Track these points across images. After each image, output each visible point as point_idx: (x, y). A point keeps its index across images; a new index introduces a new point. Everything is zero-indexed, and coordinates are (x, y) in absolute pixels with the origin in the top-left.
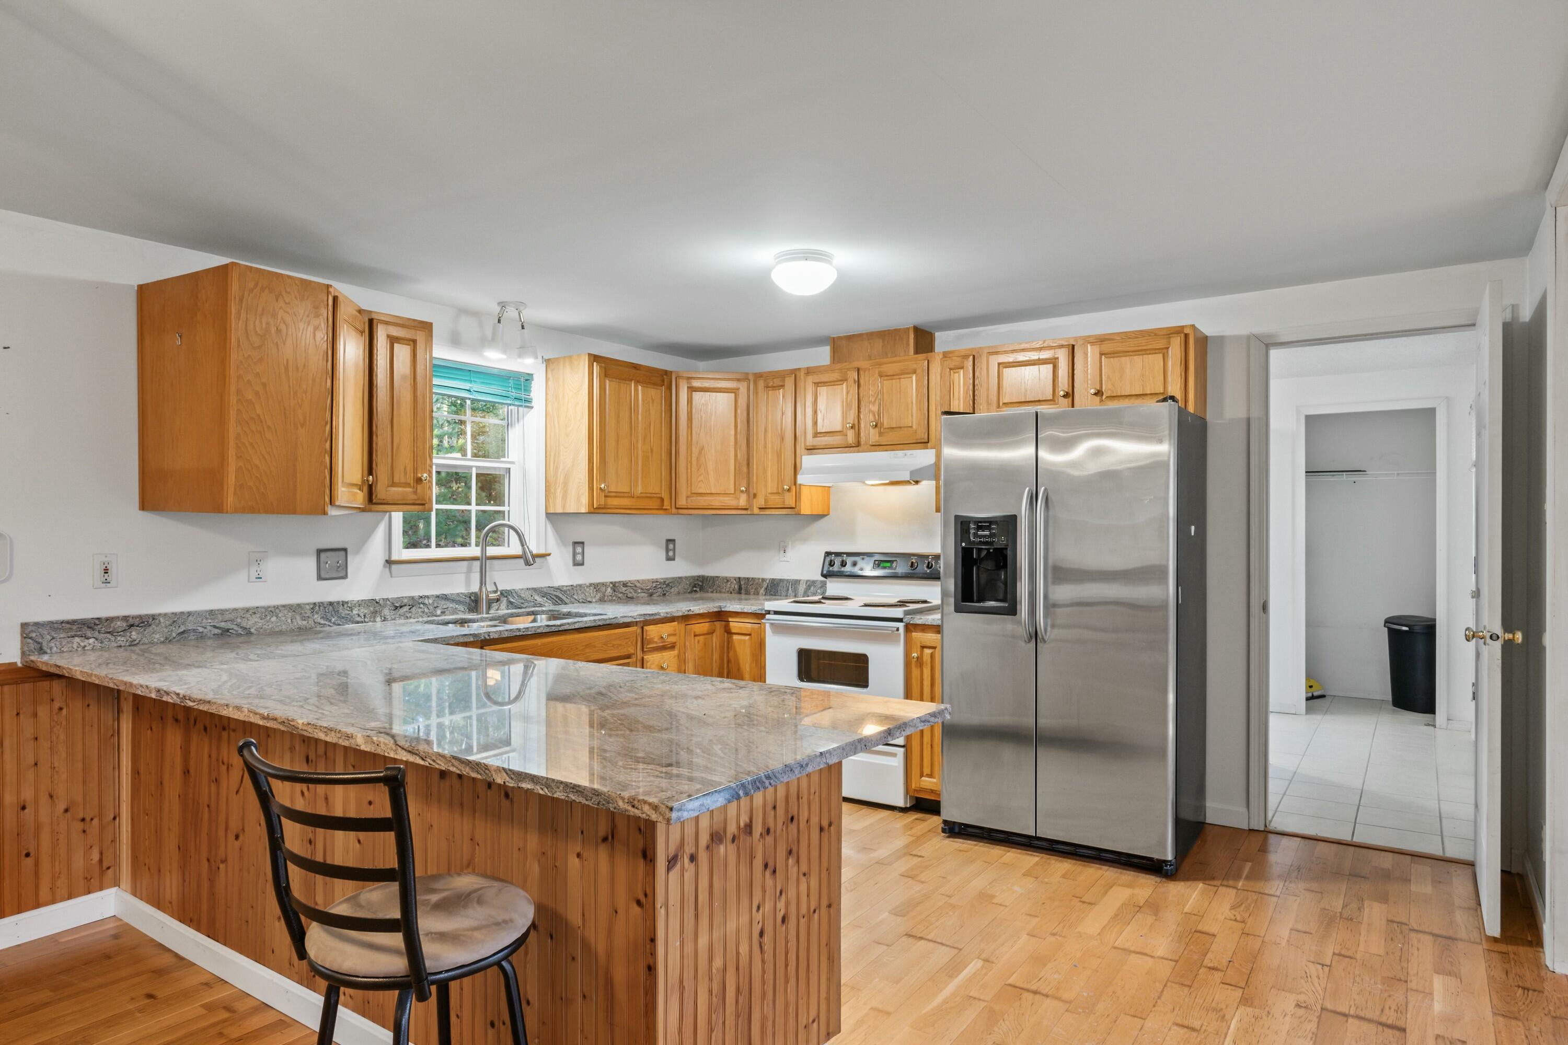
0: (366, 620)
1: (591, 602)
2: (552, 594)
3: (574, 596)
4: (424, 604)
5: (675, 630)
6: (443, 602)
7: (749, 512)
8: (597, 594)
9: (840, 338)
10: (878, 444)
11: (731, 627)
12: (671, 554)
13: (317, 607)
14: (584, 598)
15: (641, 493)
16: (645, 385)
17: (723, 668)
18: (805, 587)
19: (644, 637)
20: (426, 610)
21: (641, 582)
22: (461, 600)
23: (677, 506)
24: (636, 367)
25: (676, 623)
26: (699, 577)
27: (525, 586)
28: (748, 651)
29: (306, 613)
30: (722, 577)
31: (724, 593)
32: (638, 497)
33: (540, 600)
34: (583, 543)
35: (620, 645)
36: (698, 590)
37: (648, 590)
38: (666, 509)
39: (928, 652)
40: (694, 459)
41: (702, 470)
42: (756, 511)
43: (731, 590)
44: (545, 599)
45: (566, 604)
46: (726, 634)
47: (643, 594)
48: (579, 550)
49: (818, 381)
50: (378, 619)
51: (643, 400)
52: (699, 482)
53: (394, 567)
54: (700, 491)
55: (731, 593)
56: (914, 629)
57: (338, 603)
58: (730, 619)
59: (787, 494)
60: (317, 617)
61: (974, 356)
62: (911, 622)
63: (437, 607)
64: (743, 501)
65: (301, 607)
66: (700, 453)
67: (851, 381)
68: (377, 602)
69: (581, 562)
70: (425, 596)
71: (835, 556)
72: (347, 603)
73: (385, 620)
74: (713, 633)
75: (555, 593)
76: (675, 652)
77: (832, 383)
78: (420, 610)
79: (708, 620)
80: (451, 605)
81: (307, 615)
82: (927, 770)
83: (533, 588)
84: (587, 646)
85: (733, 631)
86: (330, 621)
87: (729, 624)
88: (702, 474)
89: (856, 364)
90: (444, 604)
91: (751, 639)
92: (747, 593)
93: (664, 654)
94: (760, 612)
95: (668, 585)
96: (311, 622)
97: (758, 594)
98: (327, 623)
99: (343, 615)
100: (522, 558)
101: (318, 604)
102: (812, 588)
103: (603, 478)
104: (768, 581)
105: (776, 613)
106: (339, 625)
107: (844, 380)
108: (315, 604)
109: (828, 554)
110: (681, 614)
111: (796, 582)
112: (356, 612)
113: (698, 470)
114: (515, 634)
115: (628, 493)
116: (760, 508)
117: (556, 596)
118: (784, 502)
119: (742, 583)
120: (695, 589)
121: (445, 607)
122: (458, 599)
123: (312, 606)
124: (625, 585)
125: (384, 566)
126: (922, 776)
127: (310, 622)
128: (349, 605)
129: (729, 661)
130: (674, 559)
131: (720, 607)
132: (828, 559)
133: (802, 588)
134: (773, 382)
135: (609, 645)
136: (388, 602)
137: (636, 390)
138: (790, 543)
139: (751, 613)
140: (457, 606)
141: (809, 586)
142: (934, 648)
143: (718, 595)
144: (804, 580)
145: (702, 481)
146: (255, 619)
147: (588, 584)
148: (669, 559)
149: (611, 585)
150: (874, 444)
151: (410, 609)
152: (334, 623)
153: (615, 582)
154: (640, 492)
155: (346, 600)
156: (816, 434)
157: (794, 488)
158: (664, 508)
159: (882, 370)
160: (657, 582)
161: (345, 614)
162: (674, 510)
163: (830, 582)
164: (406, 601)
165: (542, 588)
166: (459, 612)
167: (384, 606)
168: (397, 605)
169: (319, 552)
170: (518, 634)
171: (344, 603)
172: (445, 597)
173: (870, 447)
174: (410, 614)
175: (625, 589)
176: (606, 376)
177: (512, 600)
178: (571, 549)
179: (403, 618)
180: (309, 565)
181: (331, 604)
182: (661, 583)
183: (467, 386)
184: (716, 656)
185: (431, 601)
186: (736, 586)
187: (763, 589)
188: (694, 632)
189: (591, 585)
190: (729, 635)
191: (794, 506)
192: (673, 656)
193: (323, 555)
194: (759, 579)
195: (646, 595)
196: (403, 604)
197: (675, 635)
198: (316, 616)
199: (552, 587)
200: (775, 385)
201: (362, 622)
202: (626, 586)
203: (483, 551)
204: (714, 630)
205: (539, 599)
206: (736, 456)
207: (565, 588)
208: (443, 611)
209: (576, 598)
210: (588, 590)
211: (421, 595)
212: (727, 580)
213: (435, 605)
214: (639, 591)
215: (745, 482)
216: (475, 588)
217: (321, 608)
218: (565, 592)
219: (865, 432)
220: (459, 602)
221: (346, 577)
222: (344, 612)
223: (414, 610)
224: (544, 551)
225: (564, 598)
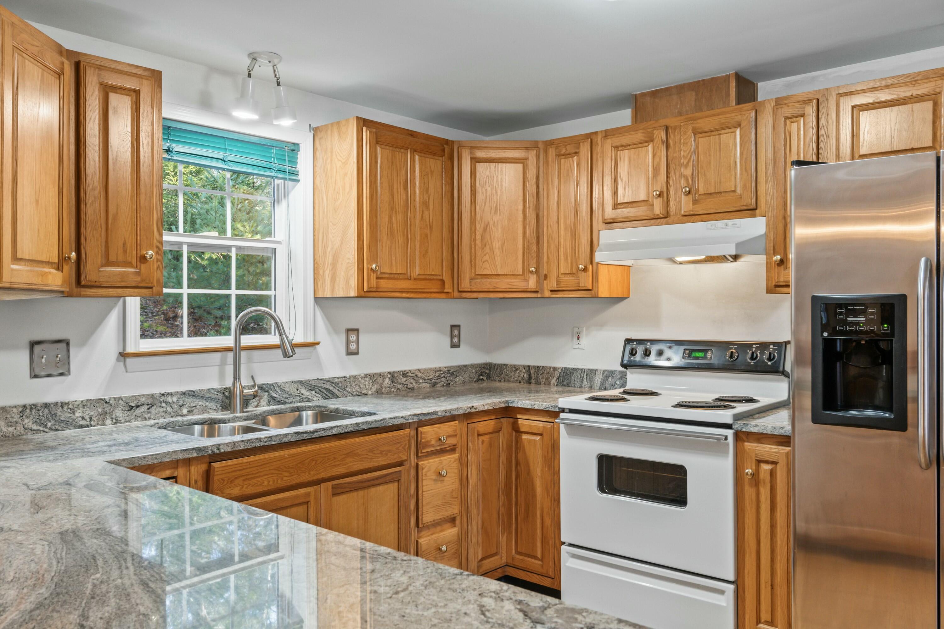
0: (92, 423)
1: (366, 394)
2: (321, 387)
3: (347, 389)
4: (166, 402)
5: (455, 431)
6: (191, 400)
7: (539, 295)
8: (373, 386)
9: (643, 95)
10: (692, 213)
11: (520, 425)
12: (455, 340)
13: (28, 411)
14: (359, 390)
15: (419, 275)
16: (423, 155)
17: (511, 470)
18: (601, 377)
19: (419, 439)
20: (169, 409)
21: (422, 371)
22: (213, 396)
23: (460, 289)
24: (412, 134)
25: (457, 422)
26: (486, 364)
28: (539, 453)
29: (13, 418)
30: (511, 365)
31: (513, 382)
32: (415, 279)
33: (308, 394)
34: (357, 330)
35: (390, 451)
36: (485, 378)
37: (431, 380)
38: (448, 292)
39: (766, 467)
40: (478, 237)
41: (487, 249)
42: (547, 294)
43: (520, 379)
44: (313, 392)
45: (338, 397)
46: (514, 433)
47: (425, 385)
48: (353, 337)
49: (618, 144)
50: (108, 422)
51: (420, 171)
52: (484, 262)
53: (129, 360)
54: (485, 272)
55: (520, 382)
56: (747, 438)
57: (56, 404)
58: (519, 416)
59: (582, 274)
60: (28, 423)
61: (818, 100)
62: (744, 430)
63: (183, 405)
64: (532, 283)
65: (6, 411)
66: (485, 230)
67: (657, 141)
68: (106, 402)
69: (356, 351)
70: (168, 393)
71: (637, 343)
72: (68, 404)
73: (117, 422)
74: (499, 431)
75: (325, 386)
76: (456, 455)
77: (636, 146)
78: (161, 410)
79: (494, 417)
80: (200, 403)
81: (14, 420)
82: (765, 616)
83: (299, 381)
84: (348, 455)
85: (522, 429)
86: (45, 426)
87: (517, 422)
88: (488, 253)
89: (664, 122)
90: (192, 402)
91: (542, 440)
92: (538, 383)
93: (442, 458)
94: (553, 410)
95: (452, 374)
96: (20, 428)
97: (549, 384)
98: (41, 429)
99: (62, 419)
100: (279, 348)
101: (29, 407)
102: (610, 379)
103: (375, 257)
104: (560, 371)
105: (572, 411)
106: (57, 430)
107: (650, 140)
108: (25, 406)
109: (628, 341)
110: (462, 412)
111: (593, 372)
112: (80, 415)
113: (483, 249)
114: (254, 445)
115: (405, 274)
116: (551, 291)
117: (327, 389)
118: (579, 283)
119: (532, 372)
120: (481, 377)
121: (192, 405)
122: (208, 395)
123: (20, 409)
124: (405, 374)
125: (118, 360)
126: (758, 622)
127: (18, 428)
128: (70, 406)
129: (517, 464)
130: (459, 346)
131: (507, 402)
132: (628, 348)
133: (598, 379)
134: (566, 150)
135: (375, 452)
136: (121, 402)
137: (413, 160)
138: (585, 328)
139: (542, 410)
140: (207, 404)
141: (606, 376)
142: (775, 463)
143: (506, 385)
144: (600, 370)
145: (487, 261)
147: (363, 375)
148: (453, 346)
149: (389, 376)
150: (687, 213)
151: (149, 409)
152: (51, 429)
153: (394, 372)
154: (417, 274)
155: (67, 401)
156: (616, 205)
157: (590, 267)
158: (445, 291)
159: (696, 125)
160: (441, 371)
161: (65, 418)
162: (456, 294)
163: (632, 373)
164: (144, 399)
165: (309, 381)
166: (211, 411)
167: (117, 405)
168: (133, 404)
169: (33, 344)
170: (258, 445)
171: (63, 405)
172: (193, 394)
173: (681, 218)
174: (149, 415)
175: (405, 379)
176: (377, 142)
177: (275, 395)
178: (343, 337)
179: (139, 419)
181: (46, 405)
182: (444, 372)
183: (220, 154)
184: (503, 458)
185: (175, 399)
186: (525, 375)
187: (555, 378)
188: (478, 432)
189: (366, 376)
190: (518, 434)
191: (591, 288)
192: (453, 460)
193: (37, 349)
194: (550, 368)
195: (428, 385)
196: (139, 404)
197: (455, 436)
198: (26, 421)
199: (321, 380)
200: (568, 152)
201: (88, 426)
202: (407, 376)
203: (237, 340)
204: (501, 428)
205: (306, 393)
206: (524, 233)
207: (336, 380)
208: (190, 409)
209: (349, 390)
210: (363, 381)
211: (163, 392)
212: (516, 368)
213: (181, 403)
214: (421, 381)
215: (534, 262)
216: (229, 383)
217: (34, 411)
218: (336, 384)
219: (675, 200)
220: (210, 399)
221: (68, 373)
222: (63, 415)
223: (153, 410)
224: (310, 340)
225: (336, 391)
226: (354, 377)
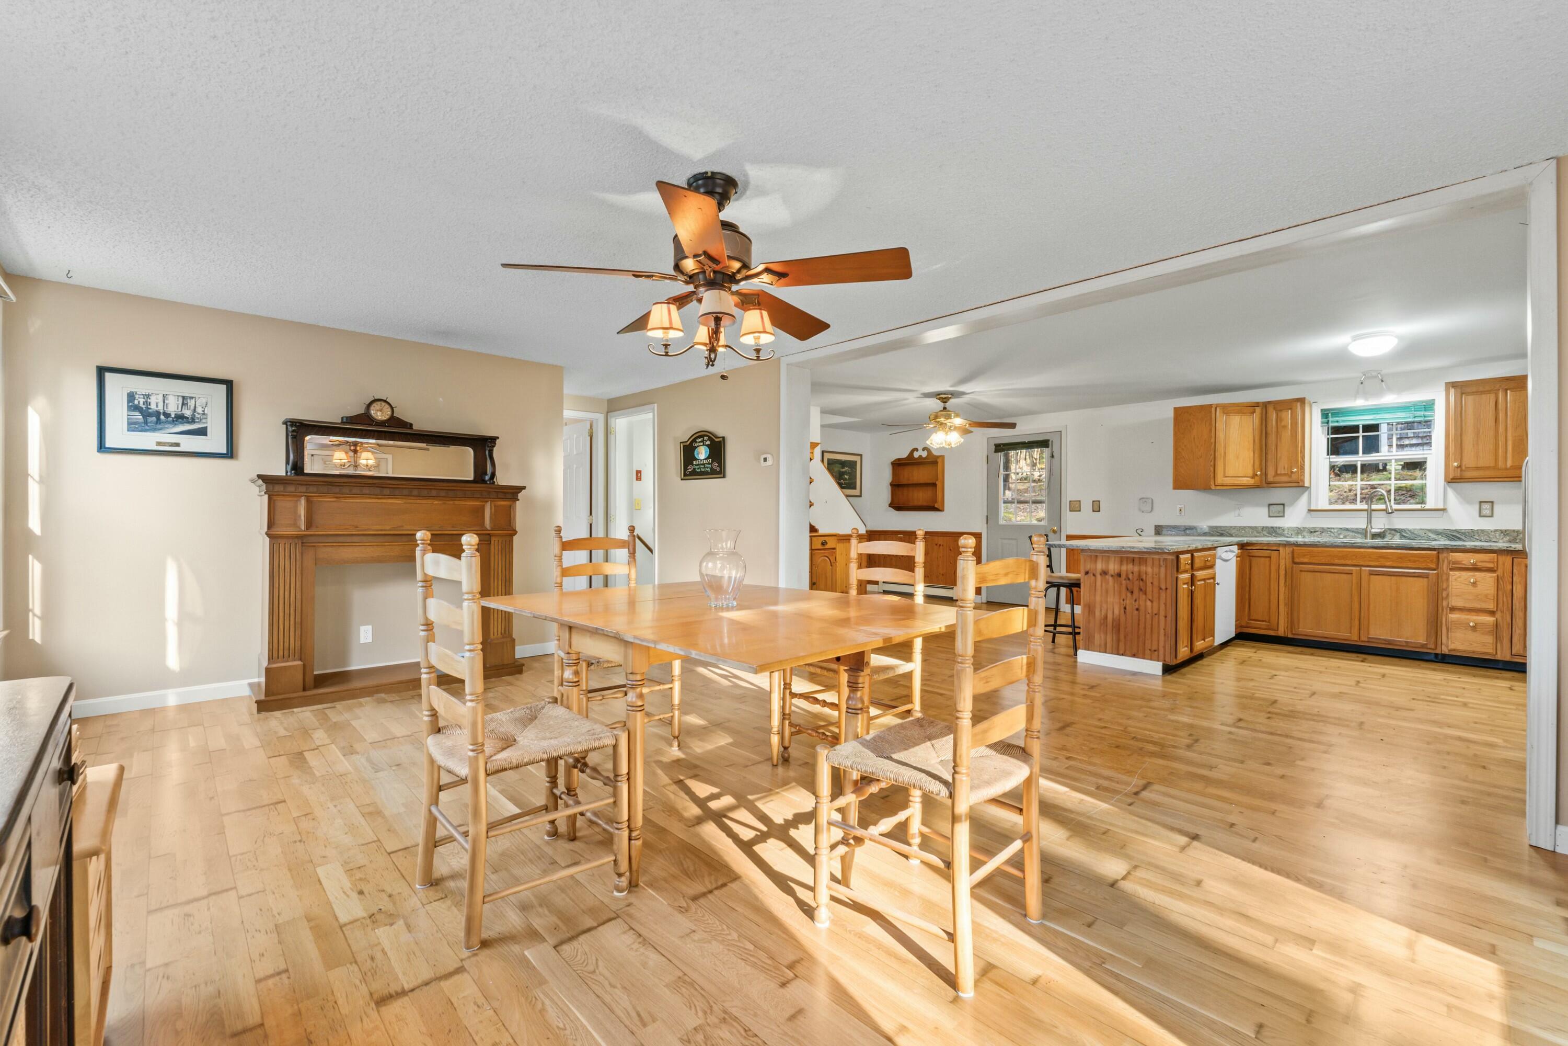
0: (1292, 537)
1: (1496, 542)
2: (1449, 534)
3: (1475, 537)
4: (1331, 532)
6: (1345, 532)
8: (1505, 537)
14: (1488, 539)
20: (1332, 535)
24: (1508, 379)
25: (1496, 554)
27: (1418, 527)
29: (1259, 531)
33: (1435, 536)
34: (1489, 502)
35: (1418, 561)
44: (1440, 536)
45: (1465, 541)
48: (1487, 507)
50: (1300, 537)
51: (1514, 401)
53: (1312, 513)
57: (1276, 528)
63: (1341, 534)
65: (1256, 528)
68: (1299, 529)
69: (1489, 515)
70: (1332, 528)
73: (1304, 538)
75: (1452, 533)
76: (1495, 575)
78: (1328, 535)
80: (1351, 534)
83: (1429, 529)
86: (1272, 535)
93: (1476, 574)
98: (1270, 536)
106: (1277, 538)
108: (1264, 528)
112: (1287, 533)
117: (1453, 536)
123: (1262, 528)
125: (1308, 513)
128: (1283, 529)
135: (1404, 559)
136: (1306, 529)
140: (1356, 535)
146: (1234, 531)
147: (1493, 530)
151: (1321, 534)
164: (1318, 530)
165: (1438, 529)
166: (1358, 539)
168: (1312, 531)
169: (1269, 505)
171: (1279, 528)
172: (1347, 530)
176: (1462, 394)
177: (1406, 535)
178: (1477, 507)
180: (1265, 510)
181: (1272, 527)
183: (1371, 417)
185: (1336, 531)
189: (1496, 530)
192: (1488, 576)
193: (1271, 507)
196: (1316, 531)
197: (1493, 562)
199: (1451, 530)
201: (1290, 537)
205: (1433, 536)
207: (1465, 531)
209: (1477, 537)
210: (1492, 533)
211: (1329, 528)
218: (1464, 533)
220: (1358, 533)
221: (1283, 516)
222: (1280, 532)
223: (1323, 534)
224: (1442, 507)
225: (1463, 538)
226: (1483, 531)
